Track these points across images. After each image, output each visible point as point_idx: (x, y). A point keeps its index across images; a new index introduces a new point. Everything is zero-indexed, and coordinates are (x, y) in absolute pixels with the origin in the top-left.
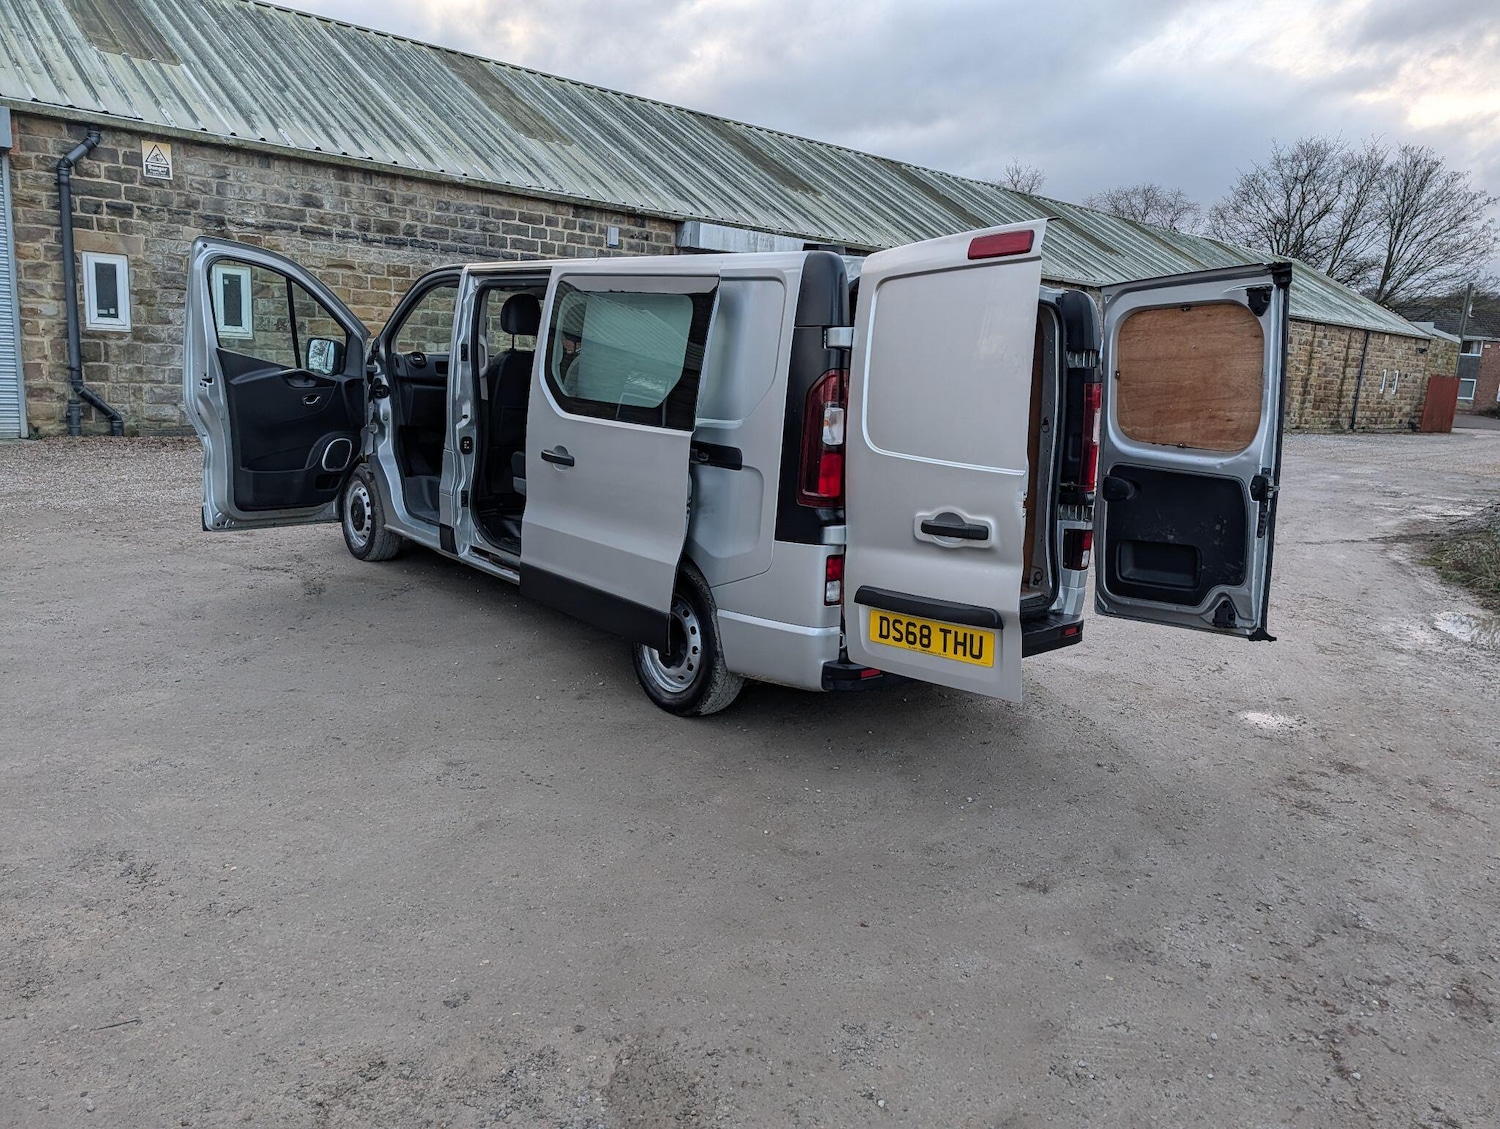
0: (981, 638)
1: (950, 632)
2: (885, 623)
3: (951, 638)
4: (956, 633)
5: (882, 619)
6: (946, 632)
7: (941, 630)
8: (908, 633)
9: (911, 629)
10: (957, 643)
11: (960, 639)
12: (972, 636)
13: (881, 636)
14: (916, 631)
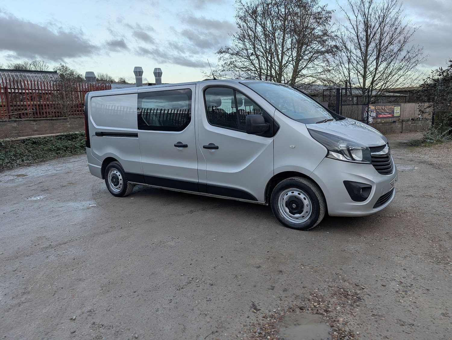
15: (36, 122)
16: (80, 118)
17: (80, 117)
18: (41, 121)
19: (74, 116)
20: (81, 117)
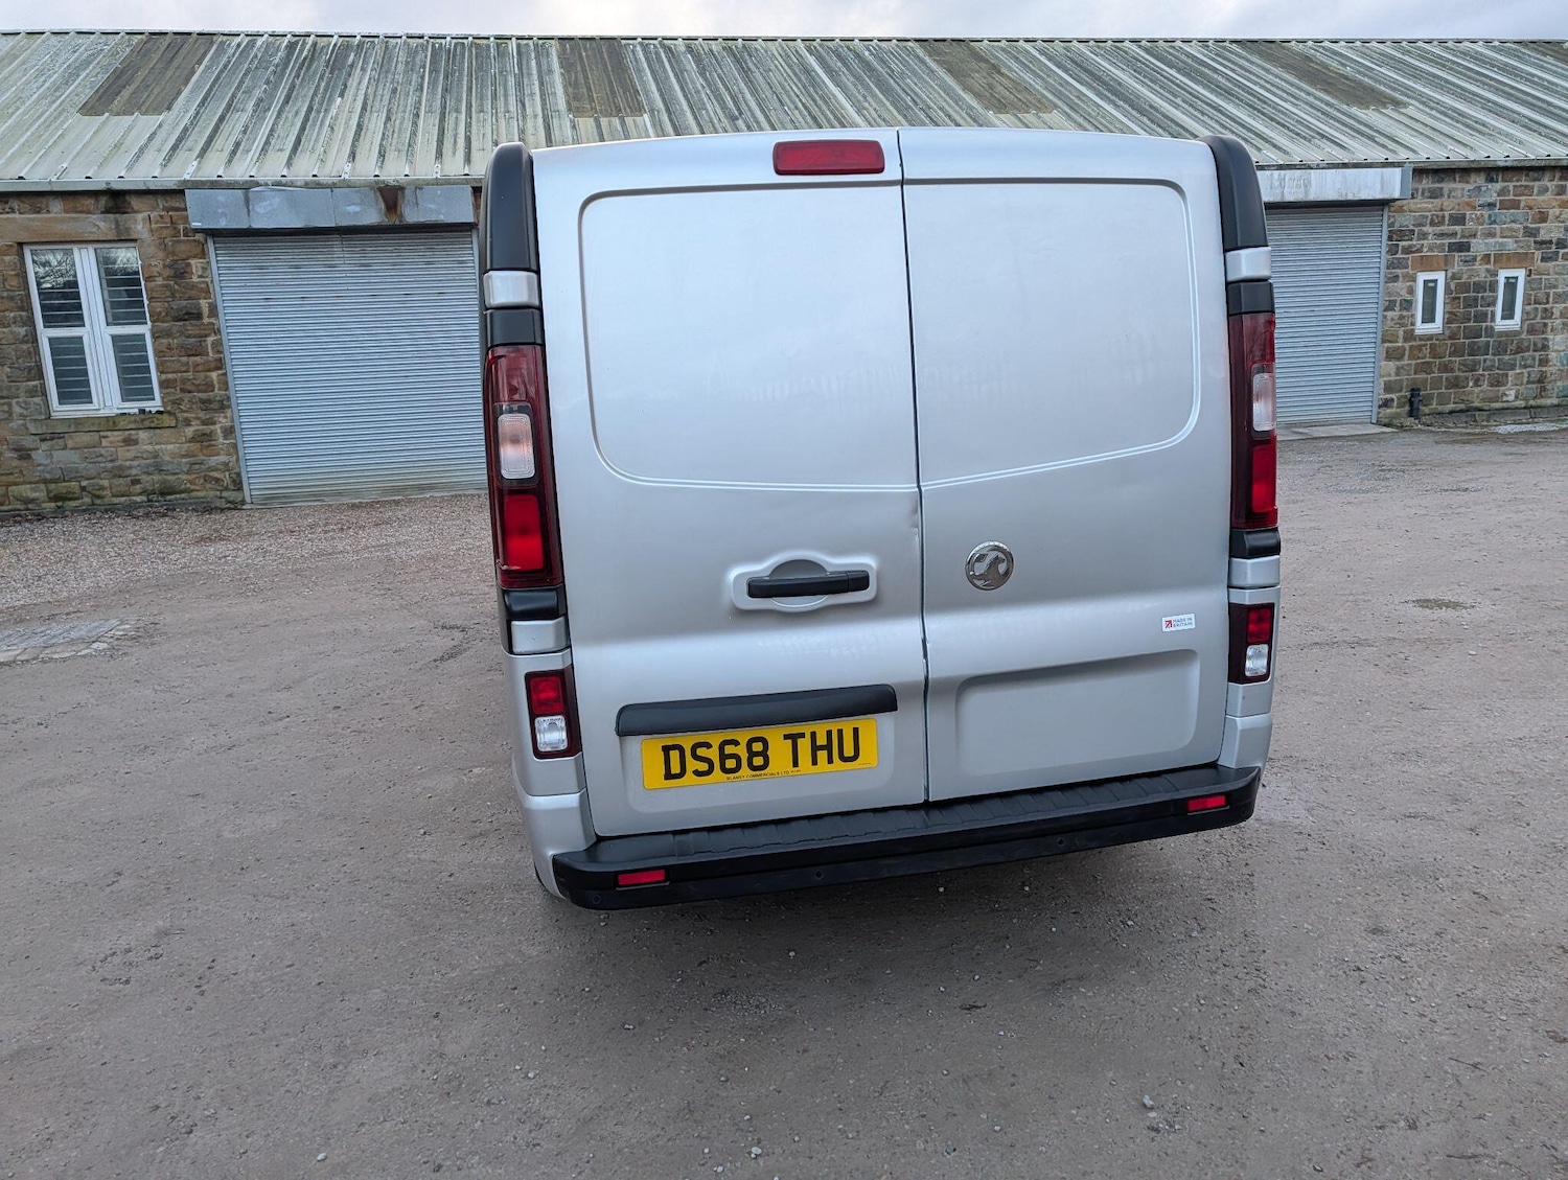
0: (856, 731)
1: (802, 735)
2: (675, 755)
3: (804, 745)
4: (813, 735)
5: (666, 750)
6: (794, 738)
7: (786, 737)
8: (723, 757)
9: (729, 749)
10: (815, 748)
11: (821, 740)
12: (840, 732)
13: (669, 776)
14: (742, 751)
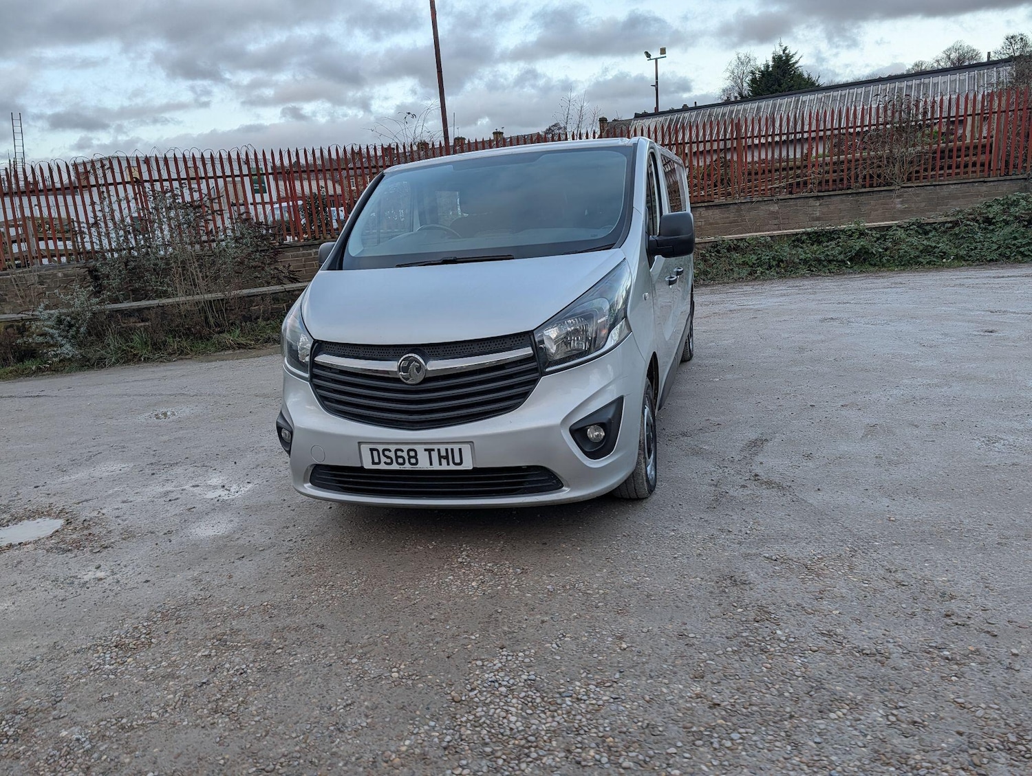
15: (821, 201)
16: (932, 187)
17: (934, 183)
18: (832, 198)
19: (920, 182)
20: (937, 183)
